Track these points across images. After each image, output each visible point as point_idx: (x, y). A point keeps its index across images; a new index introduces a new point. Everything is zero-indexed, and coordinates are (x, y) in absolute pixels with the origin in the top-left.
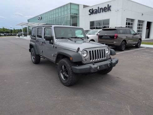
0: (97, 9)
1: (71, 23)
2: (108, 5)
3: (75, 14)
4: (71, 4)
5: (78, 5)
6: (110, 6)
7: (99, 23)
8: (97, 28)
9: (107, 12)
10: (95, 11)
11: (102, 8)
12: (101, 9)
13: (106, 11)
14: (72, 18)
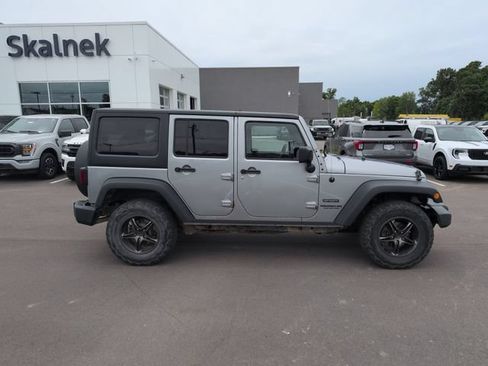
0: (52, 42)
2: (97, 36)
6: (106, 41)
7: (65, 91)
8: (57, 110)
9: (96, 57)
10: (40, 46)
11: (71, 42)
12: (67, 43)
13: (91, 55)
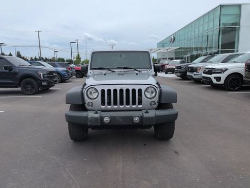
1: (220, 44)
3: (233, 24)
4: (221, 6)
5: (240, 6)
14: (222, 34)
